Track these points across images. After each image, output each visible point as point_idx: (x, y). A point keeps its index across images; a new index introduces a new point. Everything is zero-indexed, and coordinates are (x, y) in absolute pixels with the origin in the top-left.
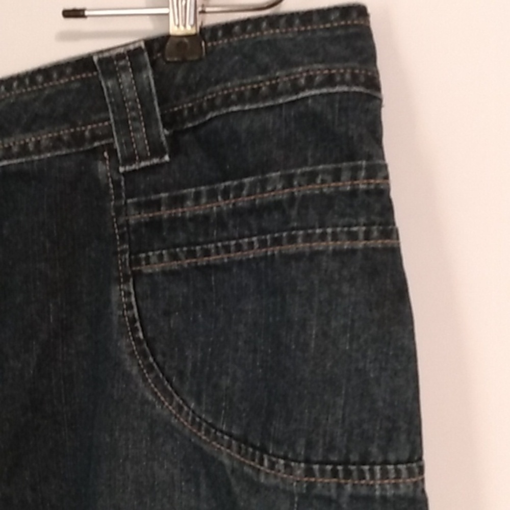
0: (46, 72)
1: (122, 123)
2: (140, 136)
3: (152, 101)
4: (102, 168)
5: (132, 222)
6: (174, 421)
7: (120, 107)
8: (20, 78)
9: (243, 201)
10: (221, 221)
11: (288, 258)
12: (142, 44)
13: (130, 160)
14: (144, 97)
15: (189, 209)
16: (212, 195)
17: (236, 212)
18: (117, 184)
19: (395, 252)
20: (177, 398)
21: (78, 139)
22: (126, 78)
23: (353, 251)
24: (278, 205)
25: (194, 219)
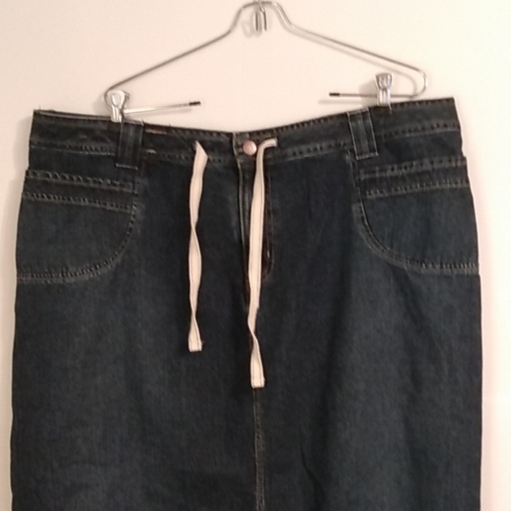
0: (325, 119)
1: (358, 140)
2: (365, 145)
3: (371, 132)
4: (348, 158)
5: (362, 179)
6: (380, 256)
7: (357, 134)
8: (314, 121)
9: (413, 170)
10: (403, 178)
11: (433, 192)
12: (368, 110)
13: (361, 154)
14: (368, 131)
15: (389, 173)
16: (400, 168)
17: (410, 175)
18: (354, 164)
19: (469, 189)
20: (381, 247)
21: (338, 145)
22: (360, 122)
23: (456, 189)
24: (428, 172)
25: (391, 178)
